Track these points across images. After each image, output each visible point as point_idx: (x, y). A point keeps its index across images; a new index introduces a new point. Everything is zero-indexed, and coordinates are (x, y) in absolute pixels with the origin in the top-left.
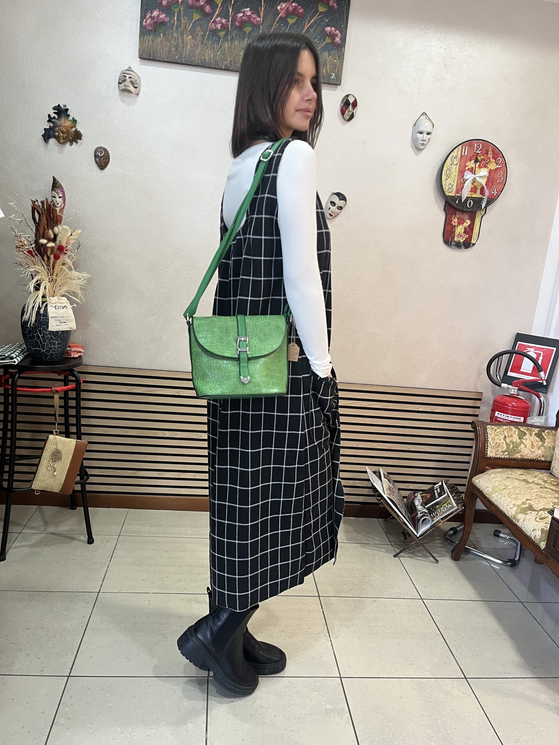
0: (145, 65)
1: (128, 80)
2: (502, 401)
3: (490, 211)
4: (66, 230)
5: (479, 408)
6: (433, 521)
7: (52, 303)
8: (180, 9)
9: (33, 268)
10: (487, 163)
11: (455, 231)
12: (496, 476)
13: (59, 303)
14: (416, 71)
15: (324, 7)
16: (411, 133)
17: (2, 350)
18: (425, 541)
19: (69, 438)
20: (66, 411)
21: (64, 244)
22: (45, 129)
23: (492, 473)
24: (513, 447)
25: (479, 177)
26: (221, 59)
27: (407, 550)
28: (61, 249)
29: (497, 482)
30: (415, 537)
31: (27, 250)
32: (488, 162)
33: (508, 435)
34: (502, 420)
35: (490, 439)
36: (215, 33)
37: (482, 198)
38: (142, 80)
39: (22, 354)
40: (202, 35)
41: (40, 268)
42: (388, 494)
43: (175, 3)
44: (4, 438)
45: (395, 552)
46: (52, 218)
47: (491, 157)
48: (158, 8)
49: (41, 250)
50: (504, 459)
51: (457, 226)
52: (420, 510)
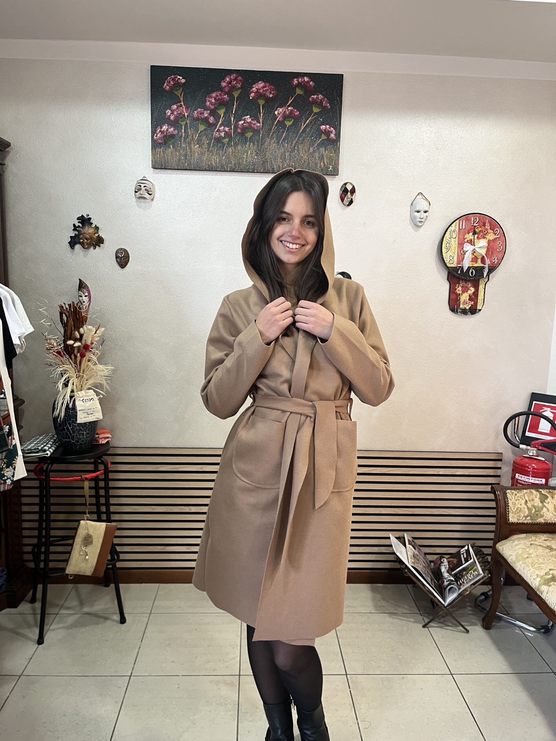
0: (158, 173)
1: (143, 188)
2: (521, 463)
3: (493, 277)
4: (90, 330)
5: (500, 468)
6: (459, 589)
7: (80, 397)
8: (187, 122)
9: (62, 367)
10: (485, 235)
11: (460, 299)
12: (519, 543)
13: (86, 396)
14: (409, 156)
15: (318, 108)
16: (409, 212)
17: (36, 442)
18: (455, 609)
19: (99, 521)
20: (97, 492)
21: (89, 343)
22: (71, 237)
23: (515, 539)
24: (536, 511)
25: (479, 248)
26: (226, 163)
27: (437, 619)
28: (86, 347)
29: (520, 550)
30: (443, 606)
31: (56, 351)
32: (486, 233)
33: (529, 499)
34: (523, 483)
35: (510, 504)
36: (220, 140)
37: (483, 267)
38: (156, 187)
39: (54, 445)
40: (208, 144)
41: (69, 367)
42: (413, 563)
43: (181, 117)
44: (40, 521)
45: (425, 622)
46: (78, 319)
47: (489, 228)
48: (167, 123)
49: (68, 350)
50: (527, 524)
51: (462, 294)
52: (446, 577)
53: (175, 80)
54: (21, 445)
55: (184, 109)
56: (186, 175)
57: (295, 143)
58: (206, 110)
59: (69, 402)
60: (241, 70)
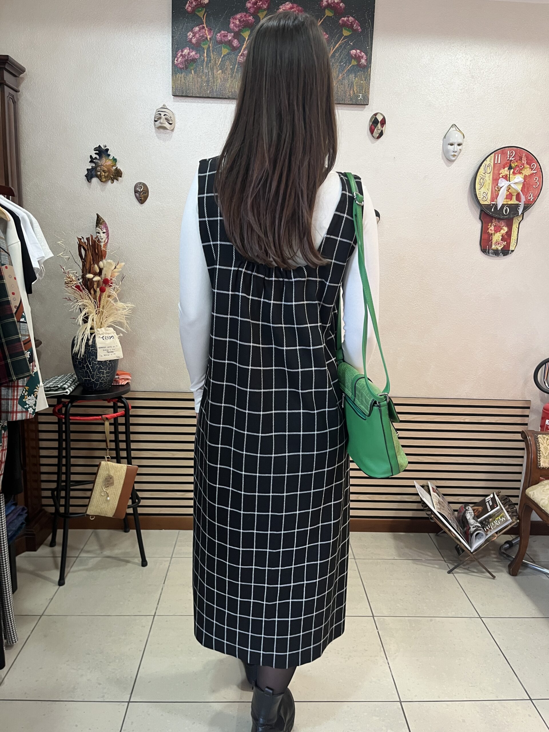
0: (178, 101)
1: (163, 117)
3: (527, 217)
4: (110, 264)
5: (528, 416)
6: (487, 535)
7: (100, 334)
8: (209, 45)
9: (81, 302)
10: (521, 170)
11: (492, 239)
13: (106, 333)
14: (443, 84)
15: (348, 31)
16: (442, 145)
17: (55, 380)
18: (480, 556)
19: (120, 463)
21: (109, 278)
22: (87, 170)
23: (546, 484)
25: (514, 183)
27: (461, 566)
28: (106, 282)
30: (469, 552)
31: (75, 285)
32: (523, 168)
35: (542, 449)
37: (518, 204)
38: (177, 116)
39: (74, 384)
40: (231, 69)
41: (88, 302)
42: (439, 508)
43: (203, 40)
44: (59, 465)
45: (449, 568)
46: (97, 253)
47: (525, 163)
48: (188, 46)
49: (88, 284)
51: (494, 234)
52: (472, 523)
53: (198, 0)
55: (207, 31)
56: (207, 104)
58: (230, 33)
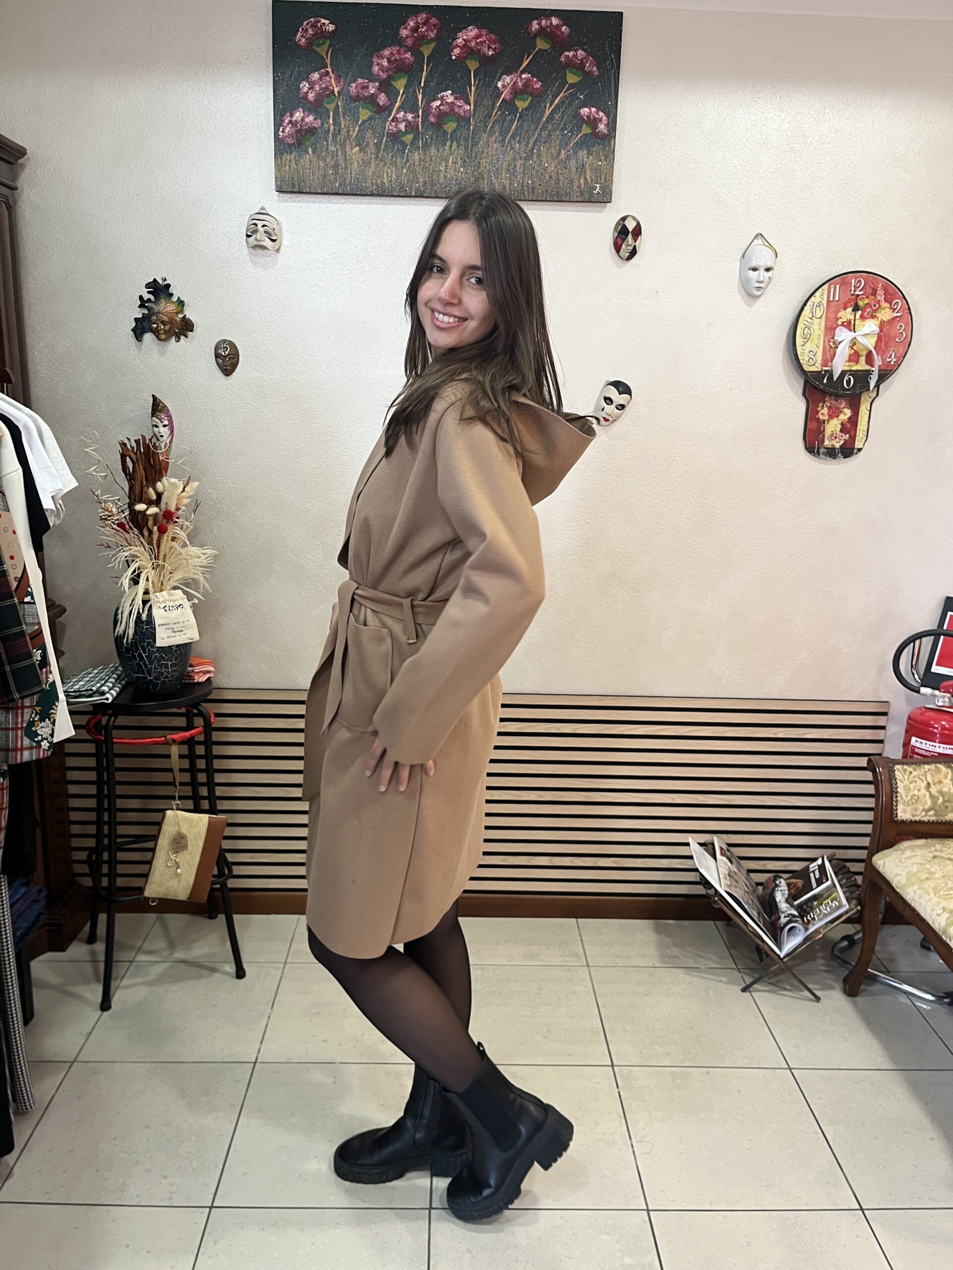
0: (287, 201)
1: (262, 230)
2: (923, 718)
3: (886, 389)
4: (174, 486)
5: (883, 728)
6: (806, 929)
7: (160, 602)
8: (337, 103)
9: (127, 551)
10: (875, 311)
11: (824, 430)
12: (913, 854)
13: (170, 601)
14: (740, 164)
15: (575, 75)
16: (738, 270)
17: (87, 679)
18: (797, 962)
19: (198, 812)
20: (192, 764)
21: (172, 508)
22: (136, 319)
23: (906, 848)
24: (944, 801)
25: (863, 335)
26: (408, 181)
27: (766, 979)
28: (168, 516)
29: (915, 866)
30: (776, 957)
31: (116, 522)
32: (878, 309)
33: (933, 781)
34: (924, 753)
35: (900, 789)
36: (397, 138)
37: (869, 370)
38: (284, 227)
39: (119, 683)
40: (376, 144)
41: (139, 550)
42: (729, 886)
43: (328, 94)
44: (99, 810)
45: (745, 983)
46: (152, 467)
47: (882, 299)
48: (301, 107)
49: (138, 520)
50: (928, 823)
51: (828, 421)
52: (784, 910)
53: (317, 26)
54: (63, 683)
55: (333, 79)
56: (337, 205)
57: (535, 142)
58: (372, 81)
59: (141, 611)
60: (437, 6)
